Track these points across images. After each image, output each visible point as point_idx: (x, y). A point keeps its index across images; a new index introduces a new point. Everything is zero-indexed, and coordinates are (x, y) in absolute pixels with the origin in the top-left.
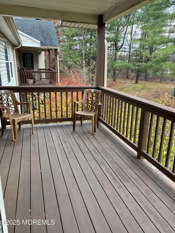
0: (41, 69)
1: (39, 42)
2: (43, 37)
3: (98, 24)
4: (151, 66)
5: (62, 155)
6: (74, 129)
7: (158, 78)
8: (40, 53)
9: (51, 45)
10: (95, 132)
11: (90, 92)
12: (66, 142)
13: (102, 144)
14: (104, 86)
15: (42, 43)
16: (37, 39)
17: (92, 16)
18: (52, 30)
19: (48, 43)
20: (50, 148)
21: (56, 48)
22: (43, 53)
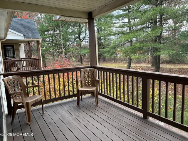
0: (22, 58)
1: (23, 35)
2: (26, 31)
3: (88, 19)
4: (109, 51)
5: (83, 128)
6: (78, 104)
7: (112, 59)
8: (20, 45)
9: (34, 37)
10: (98, 103)
11: (86, 71)
12: (78, 116)
13: (111, 113)
14: (96, 65)
15: (25, 36)
16: (20, 33)
17: (83, 12)
18: (32, 26)
19: (30, 36)
20: (68, 124)
21: (38, 40)
22: (23, 45)
